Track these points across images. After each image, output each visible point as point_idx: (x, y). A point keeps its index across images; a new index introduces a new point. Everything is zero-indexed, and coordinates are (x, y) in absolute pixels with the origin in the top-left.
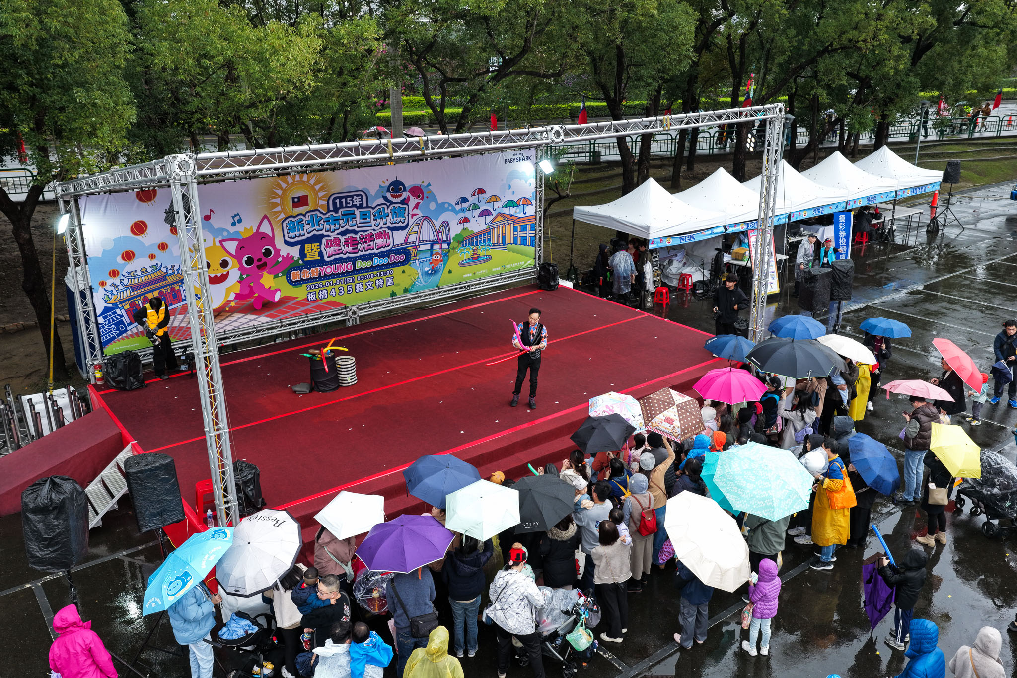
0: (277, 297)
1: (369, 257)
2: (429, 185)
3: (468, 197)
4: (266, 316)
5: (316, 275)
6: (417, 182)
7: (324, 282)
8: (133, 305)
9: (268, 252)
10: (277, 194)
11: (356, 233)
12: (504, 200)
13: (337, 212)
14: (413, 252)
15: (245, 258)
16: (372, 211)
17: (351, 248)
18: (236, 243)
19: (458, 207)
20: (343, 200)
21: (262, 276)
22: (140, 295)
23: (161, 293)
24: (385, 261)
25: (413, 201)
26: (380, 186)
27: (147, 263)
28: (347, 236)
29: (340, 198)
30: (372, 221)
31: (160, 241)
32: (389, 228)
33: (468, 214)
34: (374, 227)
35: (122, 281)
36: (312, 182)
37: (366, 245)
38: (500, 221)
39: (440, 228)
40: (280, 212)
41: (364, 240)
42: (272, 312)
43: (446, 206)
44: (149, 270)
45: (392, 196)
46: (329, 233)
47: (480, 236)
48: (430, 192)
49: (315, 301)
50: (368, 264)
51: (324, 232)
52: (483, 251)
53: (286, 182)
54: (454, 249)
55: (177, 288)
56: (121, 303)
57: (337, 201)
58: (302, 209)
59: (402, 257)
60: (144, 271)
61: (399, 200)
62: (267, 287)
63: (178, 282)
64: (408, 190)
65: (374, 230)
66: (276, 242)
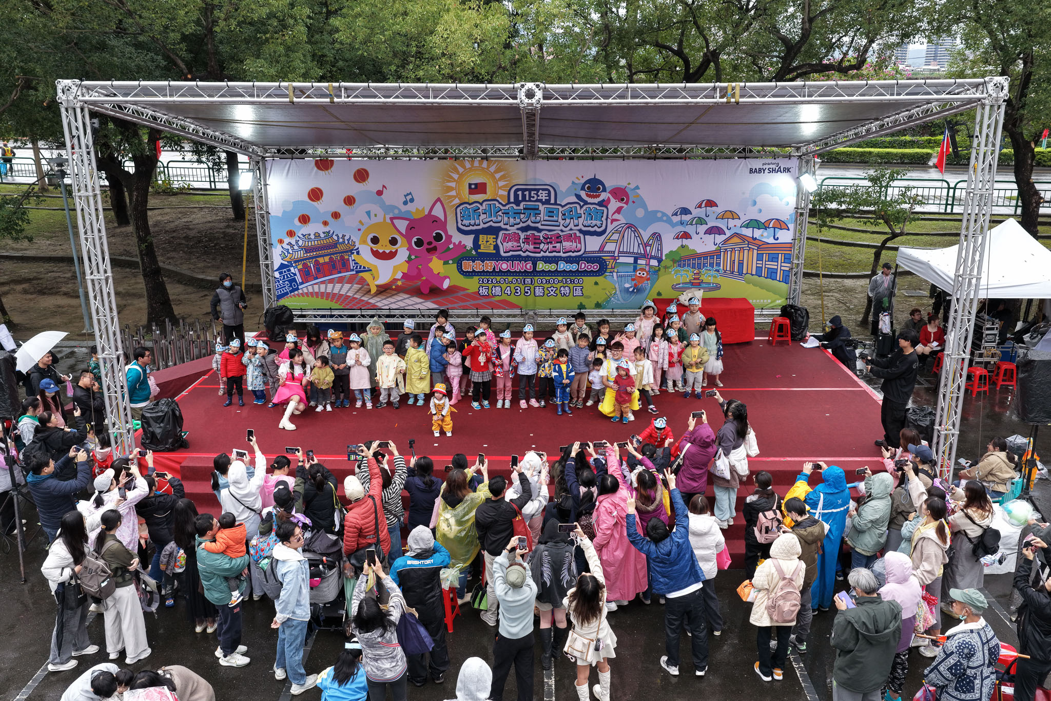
0: (446, 284)
1: (555, 260)
2: (637, 188)
3: (692, 209)
4: (433, 302)
5: (490, 269)
6: (621, 183)
7: (498, 278)
8: (305, 265)
9: (438, 237)
10: (452, 178)
11: (539, 231)
12: (744, 219)
13: (518, 205)
14: (610, 263)
15: (415, 239)
16: (561, 209)
17: (531, 247)
18: (407, 222)
19: (676, 219)
20: (527, 193)
21: (431, 260)
22: (312, 258)
23: (331, 259)
24: (574, 267)
25: (614, 205)
26: (573, 183)
27: (321, 229)
28: (529, 233)
29: (523, 190)
30: (560, 220)
31: (334, 210)
32: (580, 231)
33: (690, 229)
34: (561, 227)
35: (297, 242)
36: (492, 169)
37: (550, 246)
38: (737, 244)
39: (649, 240)
40: (455, 197)
41: (548, 240)
42: (439, 299)
43: (659, 215)
44: (322, 235)
45: (587, 195)
46: (508, 227)
47: (705, 258)
48: (638, 196)
49: (487, 296)
50: (553, 267)
51: (501, 225)
52: (708, 276)
53: (464, 167)
54: (666, 267)
55: (346, 257)
56: (295, 262)
57: (520, 193)
58: (479, 197)
59: (596, 267)
60: (317, 235)
61: (596, 200)
62: (436, 272)
63: (347, 252)
64: (608, 190)
65: (562, 231)
66: (448, 227)
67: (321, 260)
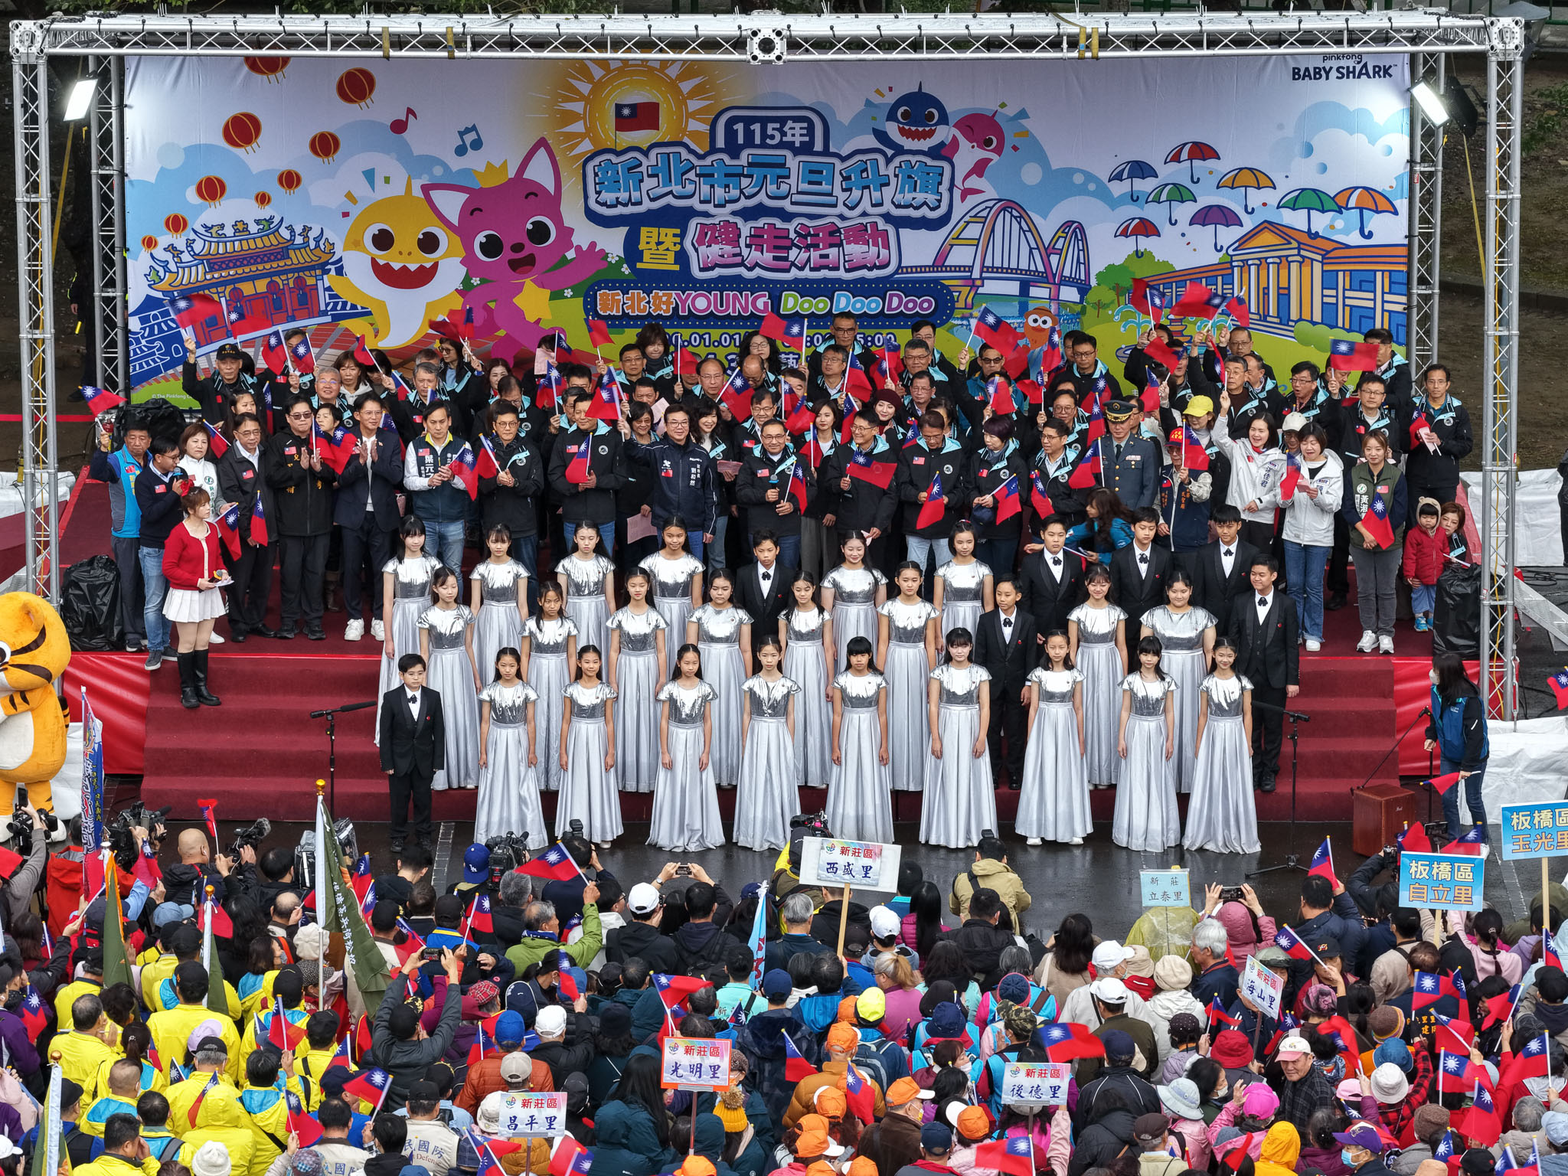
1: (826, 289)
2: (1023, 114)
3: (1157, 164)
5: (665, 311)
6: (986, 104)
9: (540, 233)
10: (577, 91)
11: (787, 217)
12: (1284, 187)
13: (735, 155)
14: (962, 296)
15: (481, 238)
16: (839, 166)
17: (768, 257)
18: (464, 197)
19: (1119, 189)
20: (756, 127)
21: (519, 289)
22: (225, 283)
23: (272, 285)
24: (873, 305)
26: (868, 103)
27: (251, 212)
28: (761, 223)
29: (748, 121)
30: (837, 191)
31: (284, 166)
32: (887, 217)
33: (1154, 213)
34: (841, 209)
35: (190, 244)
36: (673, 71)
37: (815, 255)
38: (1270, 248)
39: (1055, 238)
40: (582, 136)
41: (809, 239)
43: (1078, 179)
44: (253, 228)
45: (902, 132)
46: (709, 208)
47: (1196, 282)
48: (1026, 133)
50: (821, 305)
51: (694, 203)
54: (1099, 306)
55: (310, 281)
57: (740, 127)
58: (641, 137)
59: (926, 305)
60: (241, 228)
61: (925, 145)
62: (531, 318)
63: (313, 268)
64: (952, 120)
65: (842, 217)
66: (563, 209)
67: (247, 289)
